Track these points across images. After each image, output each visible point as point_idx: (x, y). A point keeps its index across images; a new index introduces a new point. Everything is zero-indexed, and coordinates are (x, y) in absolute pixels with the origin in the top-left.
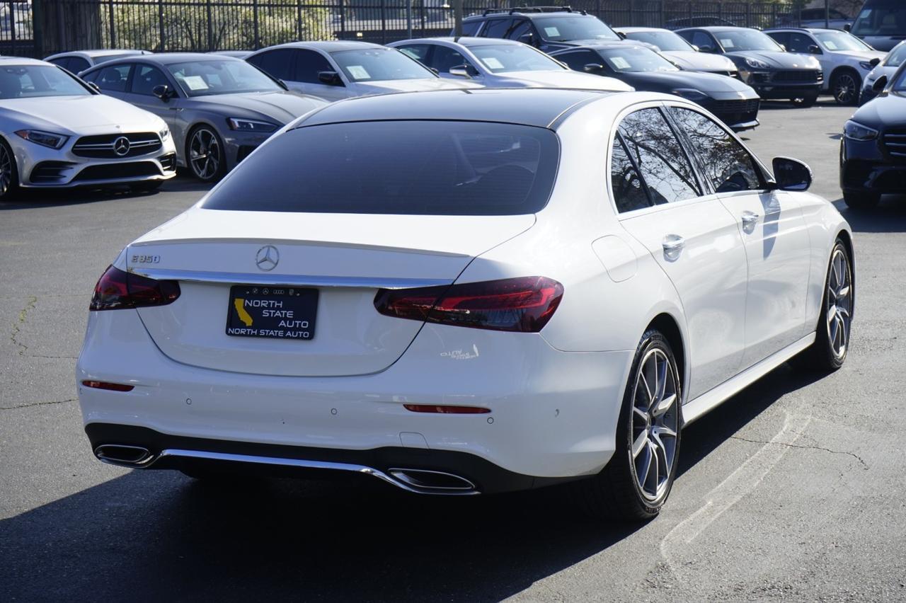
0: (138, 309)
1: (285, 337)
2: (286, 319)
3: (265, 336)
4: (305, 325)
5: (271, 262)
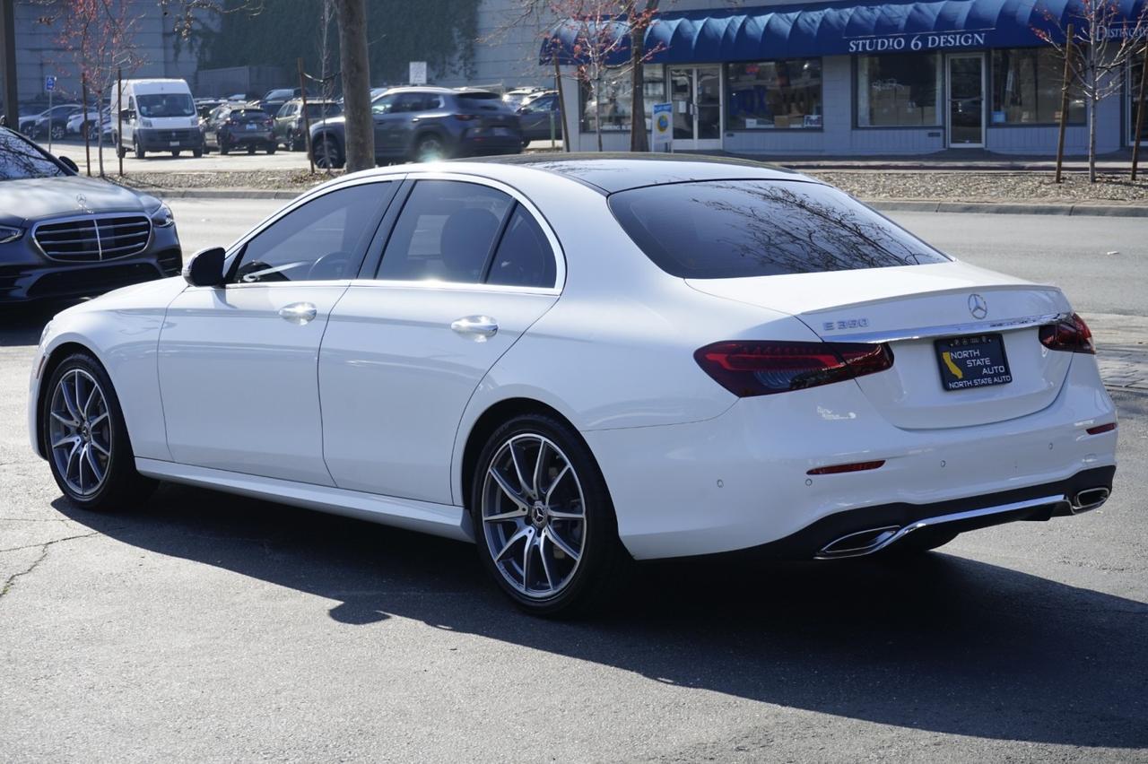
1: (992, 384)
2: (986, 366)
5: (982, 309)
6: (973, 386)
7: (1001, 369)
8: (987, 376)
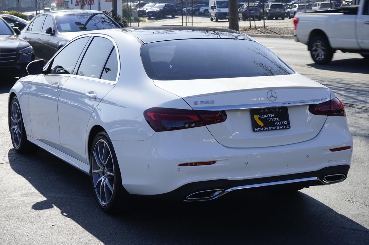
0: (208, 126)
1: (280, 129)
2: (277, 121)
3: (272, 130)
5: (274, 97)
6: (269, 130)
7: (286, 122)
8: (277, 125)
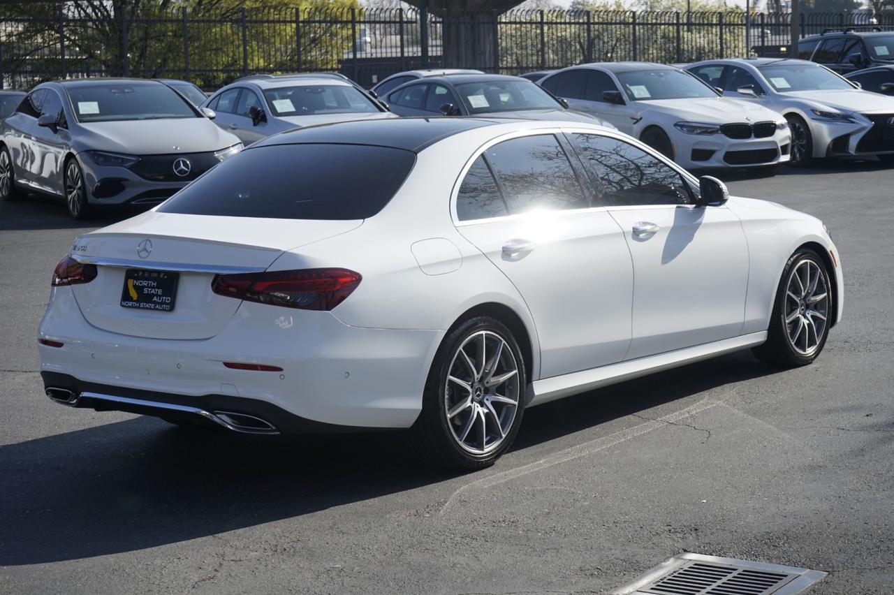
0: (72, 285)
1: (155, 309)
2: (157, 295)
3: (143, 308)
4: (168, 300)
5: (147, 251)
6: (139, 308)
8: (156, 303)
